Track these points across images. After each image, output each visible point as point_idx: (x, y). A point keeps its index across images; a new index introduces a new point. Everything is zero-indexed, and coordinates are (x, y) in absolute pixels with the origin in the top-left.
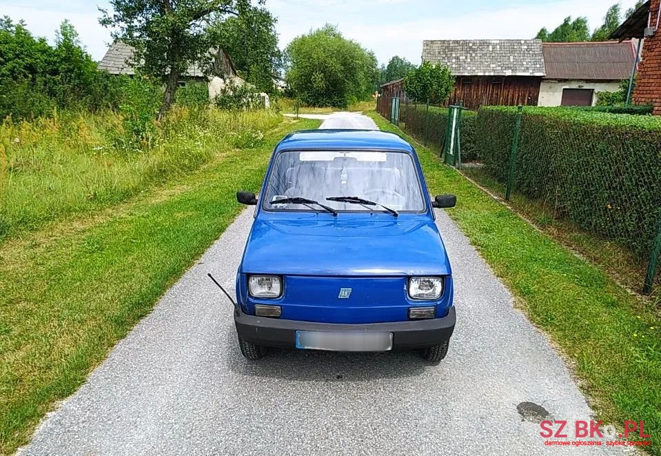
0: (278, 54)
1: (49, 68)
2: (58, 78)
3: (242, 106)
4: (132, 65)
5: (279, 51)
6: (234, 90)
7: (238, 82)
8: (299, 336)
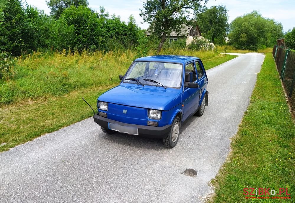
0: (227, 26)
1: (124, 33)
2: (126, 37)
3: (199, 49)
4: (150, 32)
5: (228, 24)
6: (197, 42)
7: (200, 38)
8: (109, 124)
